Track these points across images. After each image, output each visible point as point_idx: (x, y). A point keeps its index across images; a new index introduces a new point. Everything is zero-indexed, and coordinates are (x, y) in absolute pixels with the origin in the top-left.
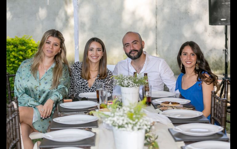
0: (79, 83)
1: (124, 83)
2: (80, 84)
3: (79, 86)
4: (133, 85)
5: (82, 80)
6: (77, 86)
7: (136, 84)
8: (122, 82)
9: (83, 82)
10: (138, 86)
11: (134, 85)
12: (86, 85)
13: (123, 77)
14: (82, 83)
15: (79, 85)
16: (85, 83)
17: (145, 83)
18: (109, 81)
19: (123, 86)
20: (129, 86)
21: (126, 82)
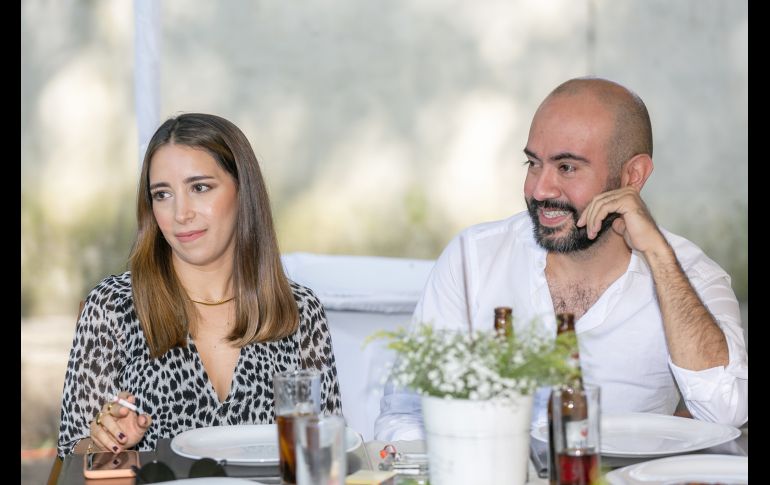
0: (161, 383)
1: (441, 375)
2: (165, 390)
3: (161, 405)
4: (497, 387)
5: (172, 366)
6: (150, 404)
7: (510, 382)
8: (431, 367)
9: (177, 375)
10: (524, 392)
11: (504, 387)
12: (199, 391)
13: (434, 336)
14: (174, 385)
15: (160, 395)
16: (193, 379)
17: (562, 374)
18: (316, 344)
19: (439, 394)
20: (473, 395)
21: (453, 369)
